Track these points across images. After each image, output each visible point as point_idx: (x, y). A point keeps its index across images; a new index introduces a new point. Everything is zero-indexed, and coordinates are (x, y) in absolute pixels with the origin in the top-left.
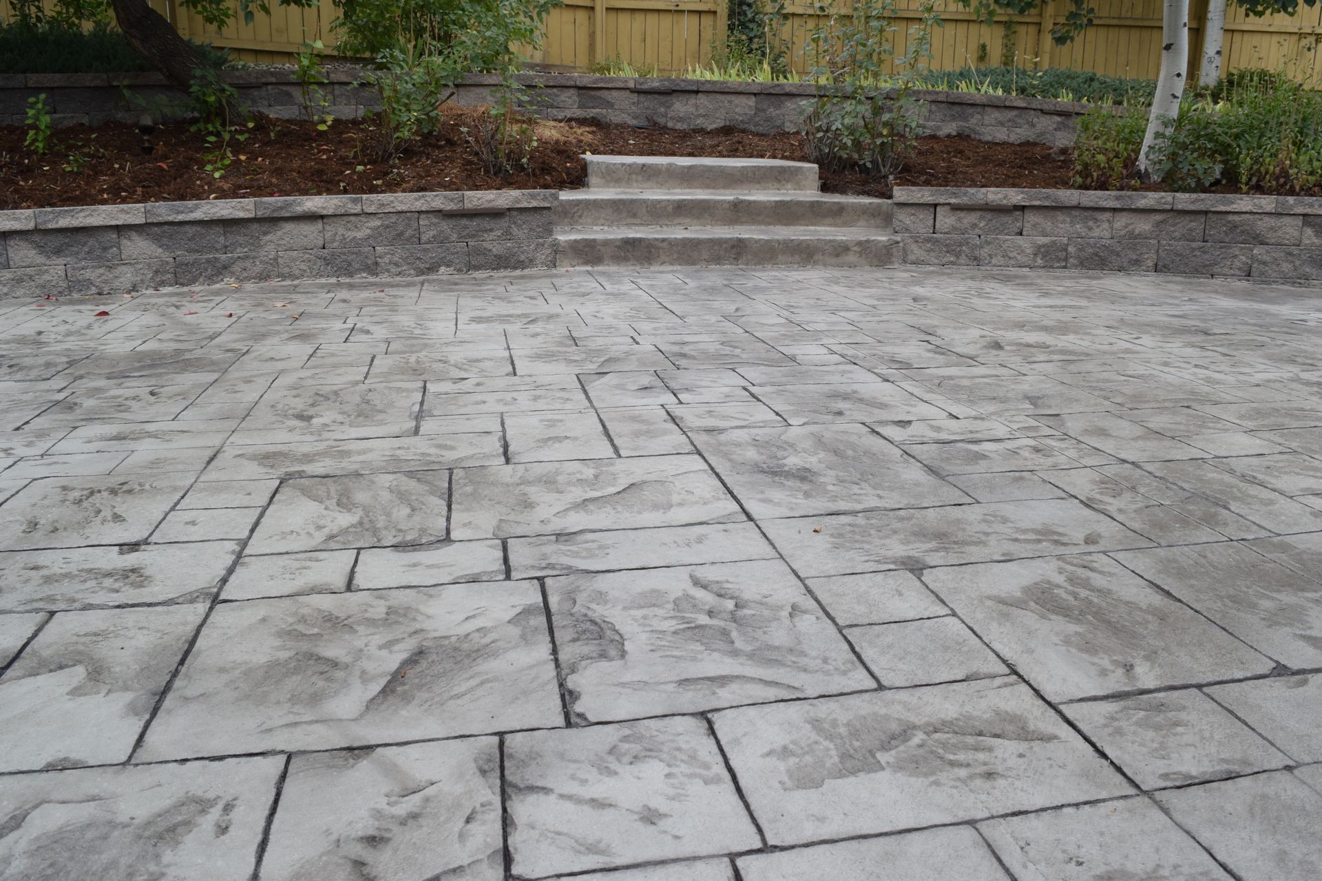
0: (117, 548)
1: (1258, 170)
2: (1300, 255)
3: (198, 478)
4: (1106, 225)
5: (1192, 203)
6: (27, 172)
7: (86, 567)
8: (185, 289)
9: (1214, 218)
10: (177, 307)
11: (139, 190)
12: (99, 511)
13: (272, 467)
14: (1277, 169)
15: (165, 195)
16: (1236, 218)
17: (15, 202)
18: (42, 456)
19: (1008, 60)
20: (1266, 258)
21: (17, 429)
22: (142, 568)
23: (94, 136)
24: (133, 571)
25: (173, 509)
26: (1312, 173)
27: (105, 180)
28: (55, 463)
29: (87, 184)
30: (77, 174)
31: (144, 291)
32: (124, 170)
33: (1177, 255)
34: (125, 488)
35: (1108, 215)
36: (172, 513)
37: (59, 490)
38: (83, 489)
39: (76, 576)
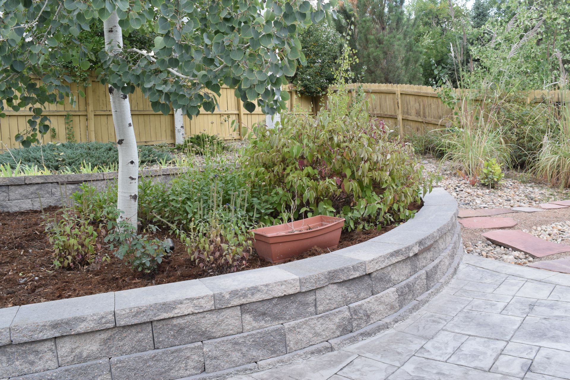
1: (197, 247)
2: (245, 342)
4: (49, 355)
5: (135, 316)
9: (160, 325)
14: (212, 246)
16: (181, 321)
19: (70, 136)
20: (215, 353)
26: (239, 245)
33: (131, 370)
35: (49, 345)
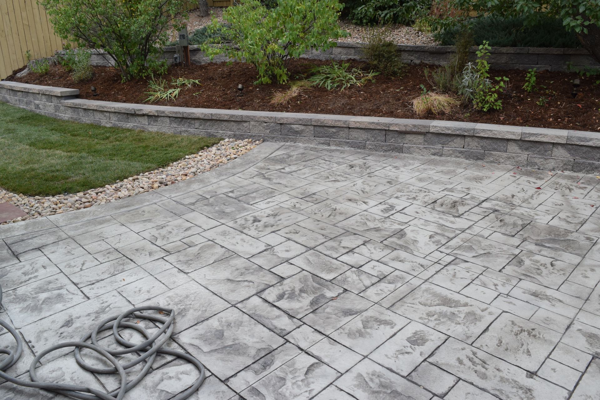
0: (525, 372)
3: (561, 339)
6: (521, 101)
7: (515, 379)
8: (575, 174)
10: (570, 190)
11: (567, 119)
12: (523, 345)
13: (591, 344)
15: (577, 124)
17: (514, 117)
18: (507, 295)
21: (500, 271)
22: (532, 390)
23: (552, 82)
24: (529, 390)
25: (548, 357)
27: (553, 110)
28: (511, 303)
29: (545, 112)
30: (542, 106)
31: (557, 172)
32: (562, 106)
34: (534, 333)
36: (548, 359)
37: (511, 323)
38: (519, 327)
39: (511, 382)
